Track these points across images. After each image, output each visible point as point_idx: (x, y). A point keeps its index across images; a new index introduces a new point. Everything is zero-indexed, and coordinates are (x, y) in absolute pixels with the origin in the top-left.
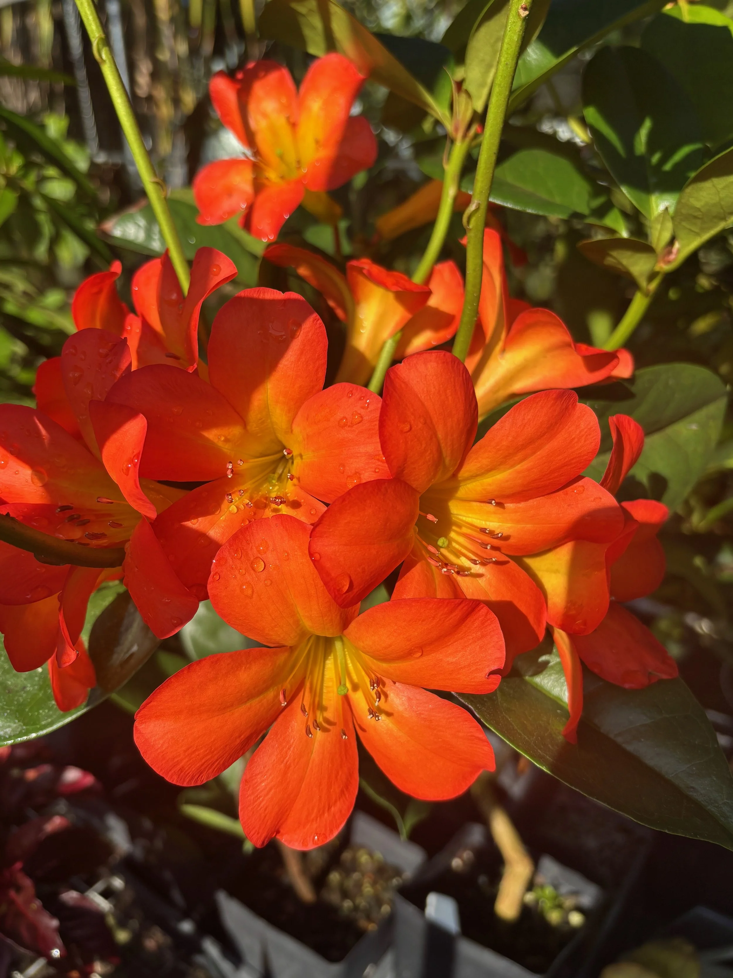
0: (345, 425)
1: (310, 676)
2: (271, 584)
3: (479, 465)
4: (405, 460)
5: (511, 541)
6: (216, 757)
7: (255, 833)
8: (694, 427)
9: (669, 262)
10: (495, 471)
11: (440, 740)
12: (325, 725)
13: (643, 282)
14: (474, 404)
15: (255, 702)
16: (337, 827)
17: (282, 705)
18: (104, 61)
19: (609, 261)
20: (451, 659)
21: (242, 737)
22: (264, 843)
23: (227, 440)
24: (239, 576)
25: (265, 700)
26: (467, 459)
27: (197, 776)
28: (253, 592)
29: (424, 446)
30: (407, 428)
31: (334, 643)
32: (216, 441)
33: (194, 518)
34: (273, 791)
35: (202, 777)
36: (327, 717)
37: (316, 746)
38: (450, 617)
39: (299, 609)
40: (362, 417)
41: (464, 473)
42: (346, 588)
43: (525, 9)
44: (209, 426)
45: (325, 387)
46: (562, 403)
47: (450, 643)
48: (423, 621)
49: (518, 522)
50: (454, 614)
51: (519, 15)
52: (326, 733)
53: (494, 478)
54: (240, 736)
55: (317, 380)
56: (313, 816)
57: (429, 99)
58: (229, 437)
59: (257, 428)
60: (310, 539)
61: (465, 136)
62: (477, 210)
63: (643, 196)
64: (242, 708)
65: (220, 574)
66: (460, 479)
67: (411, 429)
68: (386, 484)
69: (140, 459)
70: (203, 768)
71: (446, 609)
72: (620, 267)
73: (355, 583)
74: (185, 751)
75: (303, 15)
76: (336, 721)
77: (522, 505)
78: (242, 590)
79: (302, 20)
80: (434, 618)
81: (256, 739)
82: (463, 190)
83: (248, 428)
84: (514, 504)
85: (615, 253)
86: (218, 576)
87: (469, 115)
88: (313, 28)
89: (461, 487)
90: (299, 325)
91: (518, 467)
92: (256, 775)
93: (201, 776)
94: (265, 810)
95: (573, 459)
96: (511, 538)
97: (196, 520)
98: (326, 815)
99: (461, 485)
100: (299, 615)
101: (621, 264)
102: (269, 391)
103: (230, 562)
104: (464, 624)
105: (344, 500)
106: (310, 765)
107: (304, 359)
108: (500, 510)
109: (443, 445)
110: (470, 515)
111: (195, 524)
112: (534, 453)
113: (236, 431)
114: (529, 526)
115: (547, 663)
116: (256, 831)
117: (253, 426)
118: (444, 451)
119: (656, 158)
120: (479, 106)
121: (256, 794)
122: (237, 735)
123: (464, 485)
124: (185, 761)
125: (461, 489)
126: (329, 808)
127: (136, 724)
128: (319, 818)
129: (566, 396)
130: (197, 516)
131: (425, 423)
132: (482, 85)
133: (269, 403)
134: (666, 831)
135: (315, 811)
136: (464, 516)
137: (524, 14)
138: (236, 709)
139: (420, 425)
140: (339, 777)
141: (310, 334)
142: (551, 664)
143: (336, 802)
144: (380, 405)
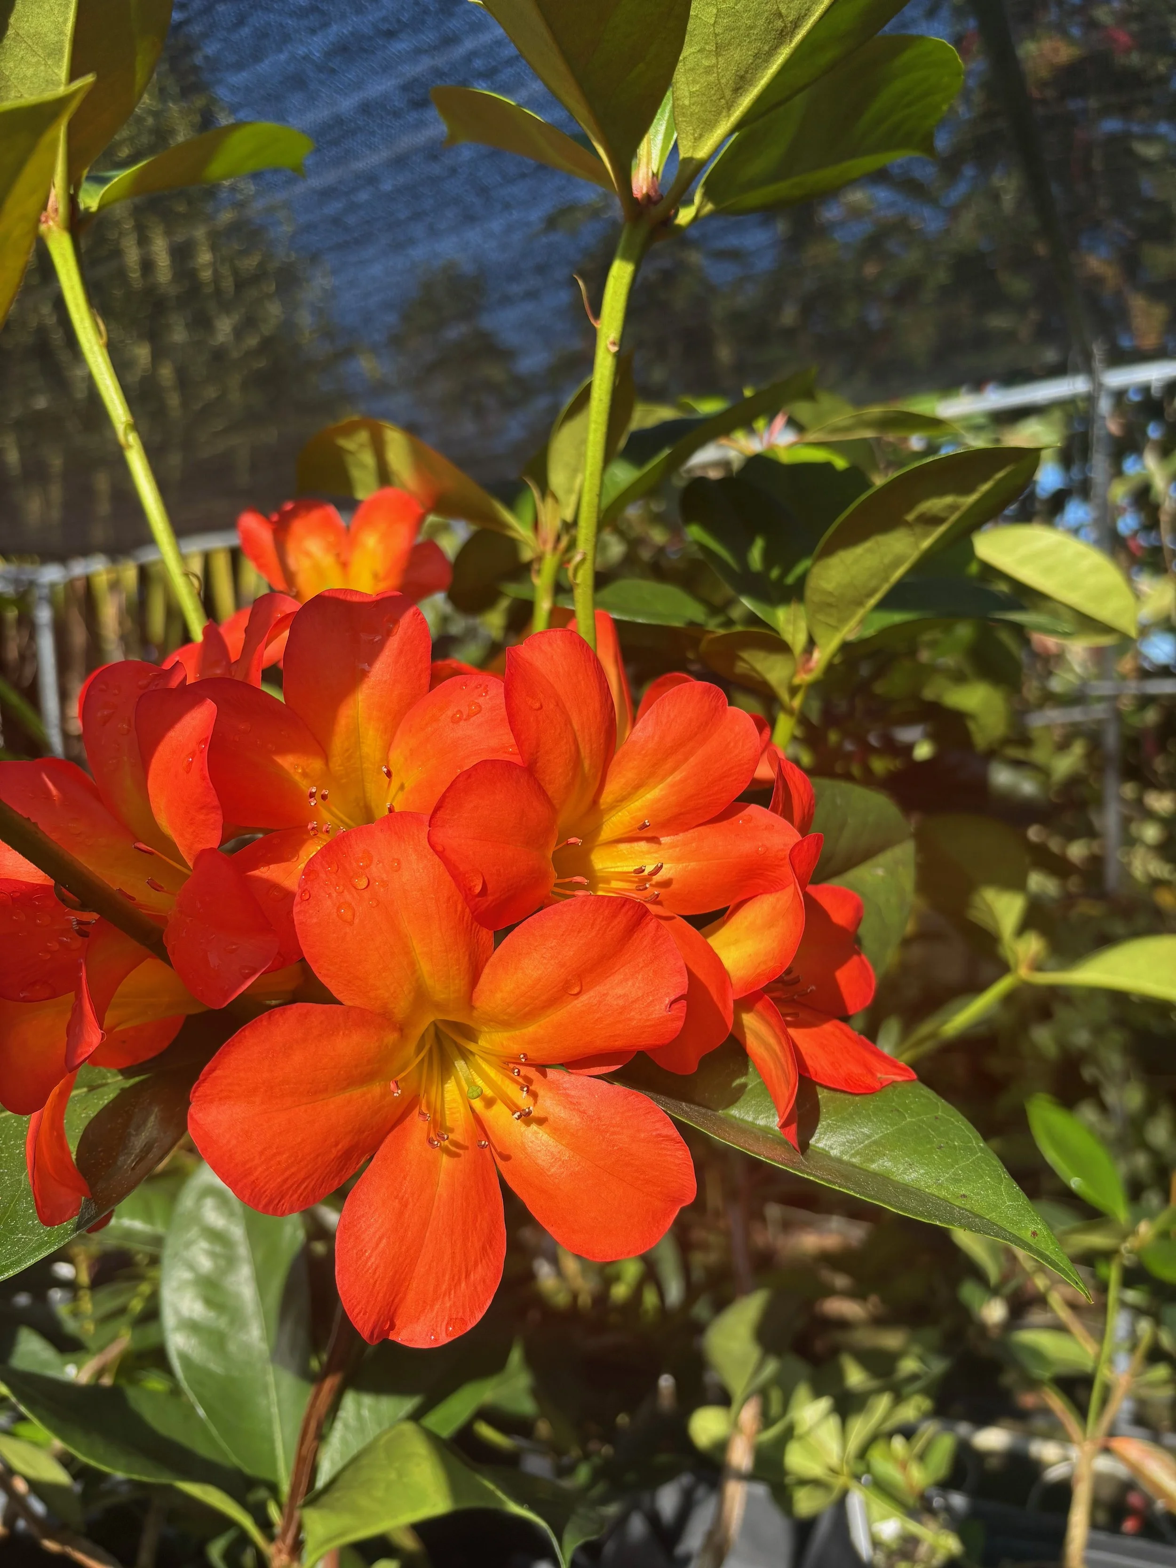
0: (460, 719)
1: (425, 1095)
2: (377, 905)
3: (623, 781)
4: (538, 745)
5: (674, 886)
6: (302, 1175)
7: (360, 1313)
8: (880, 872)
9: (809, 671)
10: (644, 788)
11: (615, 1148)
12: (453, 1149)
13: (784, 695)
14: (609, 702)
15: (356, 1093)
16: (480, 1308)
17: (395, 1095)
18: (130, 447)
19: (741, 667)
20: (620, 991)
21: (340, 1147)
22: (373, 1334)
23: (305, 775)
24: (334, 895)
25: (370, 1095)
26: (608, 773)
27: (277, 1201)
28: (354, 915)
29: (559, 731)
30: (537, 705)
31: (454, 1064)
32: (292, 771)
33: (264, 866)
34: (384, 1241)
35: (283, 1205)
36: (455, 1139)
37: (443, 1177)
38: (613, 924)
39: (415, 943)
40: (480, 706)
41: (607, 798)
42: (478, 889)
43: (614, 344)
44: (283, 750)
45: (431, 687)
46: (710, 700)
47: (616, 969)
48: (579, 932)
49: (679, 860)
50: (615, 922)
51: (608, 350)
52: (456, 1159)
53: (644, 799)
54: (336, 1145)
55: (419, 687)
56: (444, 1287)
57: (507, 516)
58: (307, 770)
59: (342, 768)
60: (429, 829)
61: (555, 548)
62: (583, 560)
63: (768, 609)
64: (340, 1098)
65: (311, 892)
66: (602, 807)
67: (541, 707)
68: (518, 770)
69: (208, 744)
70: (285, 1187)
71: (607, 912)
72: (754, 674)
73: (489, 887)
74: (261, 1153)
75: (351, 453)
76: (466, 1144)
77: (681, 837)
78: (339, 916)
79: (350, 459)
80: (593, 925)
81: (357, 1164)
82: (560, 605)
83: (331, 765)
84: (672, 837)
85: (745, 655)
86: (308, 894)
87: (558, 524)
88: (363, 466)
89: (604, 826)
90: (396, 621)
91: (670, 780)
92: (359, 1218)
93: (282, 1203)
94: (374, 1273)
95: (732, 768)
96: (674, 882)
97: (267, 868)
98: (463, 1285)
99: (604, 820)
100: (415, 952)
101: (753, 669)
102: (360, 704)
103: (323, 876)
104: (630, 941)
105: (469, 776)
106: (436, 1204)
107: (403, 660)
108: (654, 846)
109: (580, 739)
110: (619, 864)
111: (267, 872)
112: (686, 759)
113: (316, 765)
114: (693, 865)
115: (744, 1086)
116: (362, 1308)
117: (336, 763)
118: (582, 751)
119: (775, 573)
120: (568, 515)
121: (360, 1247)
122: (333, 1140)
123: (608, 820)
124: (260, 1169)
125: (604, 827)
126: (467, 1275)
127: (192, 1110)
128: (453, 1292)
129: (714, 693)
130: (268, 863)
131: (558, 705)
132: (570, 491)
133: (360, 722)
134: (938, 1223)
135: (447, 1277)
136: (612, 868)
137: (615, 349)
138: (331, 1097)
139: (552, 706)
140: (478, 1225)
141: (410, 630)
142: (750, 1087)
143: (476, 1265)
144: (502, 690)
